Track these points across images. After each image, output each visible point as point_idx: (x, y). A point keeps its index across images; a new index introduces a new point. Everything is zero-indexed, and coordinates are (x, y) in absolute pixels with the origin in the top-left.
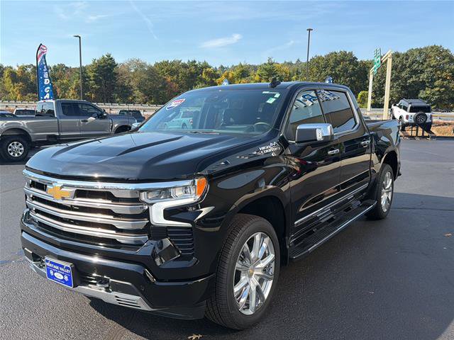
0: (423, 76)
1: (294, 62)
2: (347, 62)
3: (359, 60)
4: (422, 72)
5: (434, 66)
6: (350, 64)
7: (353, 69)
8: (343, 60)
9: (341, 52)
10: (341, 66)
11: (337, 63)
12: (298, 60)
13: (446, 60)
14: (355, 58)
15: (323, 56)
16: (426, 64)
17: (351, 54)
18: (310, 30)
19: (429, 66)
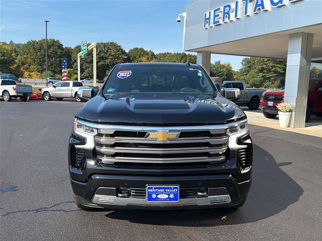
0: (108, 61)
1: (8, 43)
2: (56, 47)
3: (64, 47)
4: (107, 58)
5: (113, 56)
6: (58, 48)
7: (61, 53)
8: (53, 45)
9: (50, 39)
10: (52, 49)
11: (49, 47)
12: (12, 42)
13: (119, 52)
14: (61, 45)
15: (37, 41)
16: (108, 53)
17: (58, 41)
18: (47, 22)
19: (110, 55)
